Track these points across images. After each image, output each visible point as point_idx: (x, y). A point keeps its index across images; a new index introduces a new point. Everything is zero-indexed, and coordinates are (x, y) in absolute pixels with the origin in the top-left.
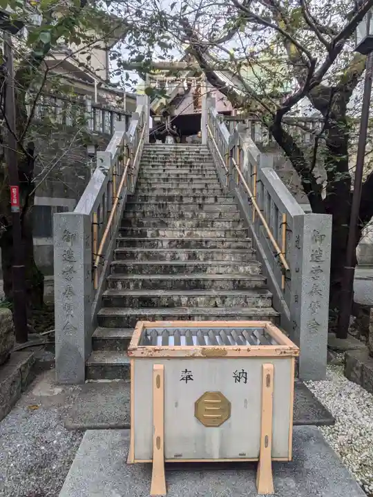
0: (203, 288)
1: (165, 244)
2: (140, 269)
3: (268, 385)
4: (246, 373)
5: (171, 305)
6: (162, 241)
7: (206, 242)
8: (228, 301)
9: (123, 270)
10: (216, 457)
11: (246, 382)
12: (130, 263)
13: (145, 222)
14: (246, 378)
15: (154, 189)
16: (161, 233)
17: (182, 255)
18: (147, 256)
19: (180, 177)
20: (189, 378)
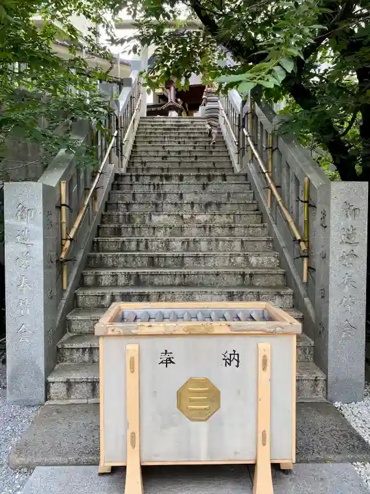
3: (264, 369)
4: (238, 354)
10: (203, 460)
11: (237, 366)
14: (238, 361)
19: (182, 155)
20: (169, 361)
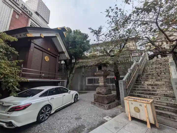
0: (155, 95)
1: (146, 85)
2: (139, 90)
3: (145, 108)
5: (145, 98)
6: (145, 84)
7: (158, 85)
8: (161, 99)
9: (135, 90)
12: (137, 89)
13: (142, 80)
15: (147, 72)
16: (145, 82)
17: (150, 88)
18: (141, 87)
19: (157, 68)
